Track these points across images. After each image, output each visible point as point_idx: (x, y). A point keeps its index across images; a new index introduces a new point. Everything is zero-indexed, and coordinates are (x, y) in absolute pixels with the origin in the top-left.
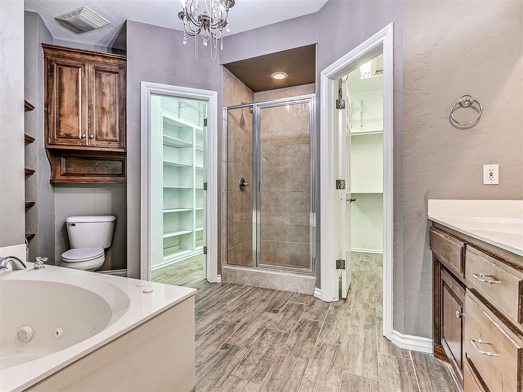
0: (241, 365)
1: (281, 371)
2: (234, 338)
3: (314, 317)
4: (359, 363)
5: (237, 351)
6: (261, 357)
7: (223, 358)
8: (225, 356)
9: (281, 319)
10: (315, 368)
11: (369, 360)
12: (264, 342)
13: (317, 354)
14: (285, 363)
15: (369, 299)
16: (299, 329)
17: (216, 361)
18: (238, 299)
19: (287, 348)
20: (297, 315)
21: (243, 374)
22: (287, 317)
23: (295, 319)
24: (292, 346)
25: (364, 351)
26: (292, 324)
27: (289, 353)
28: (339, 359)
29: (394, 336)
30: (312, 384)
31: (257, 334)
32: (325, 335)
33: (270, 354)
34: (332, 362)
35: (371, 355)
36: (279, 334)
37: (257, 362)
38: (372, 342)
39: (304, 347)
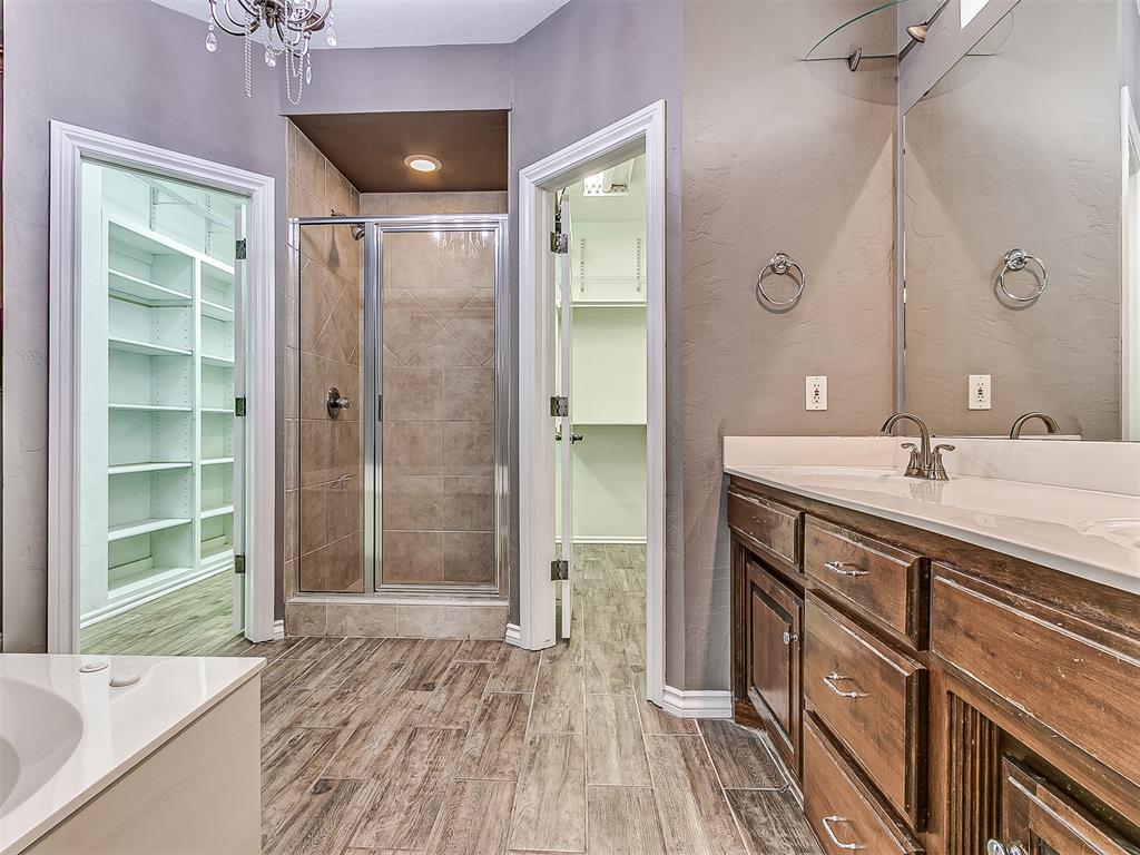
0: (370, 819)
1: (463, 813)
2: (342, 764)
3: (513, 685)
4: (614, 762)
5: (353, 791)
6: (413, 793)
7: (321, 815)
8: (327, 808)
9: (443, 701)
10: (533, 790)
11: (630, 751)
12: (415, 758)
13: (531, 761)
14: (468, 793)
15: (612, 634)
16: (487, 716)
17: (305, 824)
18: (335, 673)
19: (469, 761)
20: (477, 686)
21: (378, 838)
22: (457, 693)
23: (474, 697)
24: (478, 753)
25: (618, 736)
26: (470, 708)
27: (474, 770)
28: (576, 763)
29: (667, 698)
30: (533, 825)
31: (396, 743)
32: (541, 719)
33: (433, 781)
34: (564, 769)
35: (632, 741)
36: (446, 734)
37: (407, 804)
38: (631, 716)
39: (503, 751)
